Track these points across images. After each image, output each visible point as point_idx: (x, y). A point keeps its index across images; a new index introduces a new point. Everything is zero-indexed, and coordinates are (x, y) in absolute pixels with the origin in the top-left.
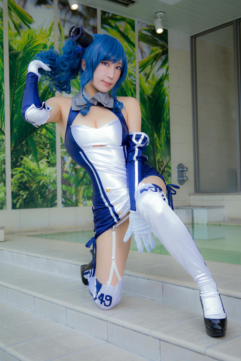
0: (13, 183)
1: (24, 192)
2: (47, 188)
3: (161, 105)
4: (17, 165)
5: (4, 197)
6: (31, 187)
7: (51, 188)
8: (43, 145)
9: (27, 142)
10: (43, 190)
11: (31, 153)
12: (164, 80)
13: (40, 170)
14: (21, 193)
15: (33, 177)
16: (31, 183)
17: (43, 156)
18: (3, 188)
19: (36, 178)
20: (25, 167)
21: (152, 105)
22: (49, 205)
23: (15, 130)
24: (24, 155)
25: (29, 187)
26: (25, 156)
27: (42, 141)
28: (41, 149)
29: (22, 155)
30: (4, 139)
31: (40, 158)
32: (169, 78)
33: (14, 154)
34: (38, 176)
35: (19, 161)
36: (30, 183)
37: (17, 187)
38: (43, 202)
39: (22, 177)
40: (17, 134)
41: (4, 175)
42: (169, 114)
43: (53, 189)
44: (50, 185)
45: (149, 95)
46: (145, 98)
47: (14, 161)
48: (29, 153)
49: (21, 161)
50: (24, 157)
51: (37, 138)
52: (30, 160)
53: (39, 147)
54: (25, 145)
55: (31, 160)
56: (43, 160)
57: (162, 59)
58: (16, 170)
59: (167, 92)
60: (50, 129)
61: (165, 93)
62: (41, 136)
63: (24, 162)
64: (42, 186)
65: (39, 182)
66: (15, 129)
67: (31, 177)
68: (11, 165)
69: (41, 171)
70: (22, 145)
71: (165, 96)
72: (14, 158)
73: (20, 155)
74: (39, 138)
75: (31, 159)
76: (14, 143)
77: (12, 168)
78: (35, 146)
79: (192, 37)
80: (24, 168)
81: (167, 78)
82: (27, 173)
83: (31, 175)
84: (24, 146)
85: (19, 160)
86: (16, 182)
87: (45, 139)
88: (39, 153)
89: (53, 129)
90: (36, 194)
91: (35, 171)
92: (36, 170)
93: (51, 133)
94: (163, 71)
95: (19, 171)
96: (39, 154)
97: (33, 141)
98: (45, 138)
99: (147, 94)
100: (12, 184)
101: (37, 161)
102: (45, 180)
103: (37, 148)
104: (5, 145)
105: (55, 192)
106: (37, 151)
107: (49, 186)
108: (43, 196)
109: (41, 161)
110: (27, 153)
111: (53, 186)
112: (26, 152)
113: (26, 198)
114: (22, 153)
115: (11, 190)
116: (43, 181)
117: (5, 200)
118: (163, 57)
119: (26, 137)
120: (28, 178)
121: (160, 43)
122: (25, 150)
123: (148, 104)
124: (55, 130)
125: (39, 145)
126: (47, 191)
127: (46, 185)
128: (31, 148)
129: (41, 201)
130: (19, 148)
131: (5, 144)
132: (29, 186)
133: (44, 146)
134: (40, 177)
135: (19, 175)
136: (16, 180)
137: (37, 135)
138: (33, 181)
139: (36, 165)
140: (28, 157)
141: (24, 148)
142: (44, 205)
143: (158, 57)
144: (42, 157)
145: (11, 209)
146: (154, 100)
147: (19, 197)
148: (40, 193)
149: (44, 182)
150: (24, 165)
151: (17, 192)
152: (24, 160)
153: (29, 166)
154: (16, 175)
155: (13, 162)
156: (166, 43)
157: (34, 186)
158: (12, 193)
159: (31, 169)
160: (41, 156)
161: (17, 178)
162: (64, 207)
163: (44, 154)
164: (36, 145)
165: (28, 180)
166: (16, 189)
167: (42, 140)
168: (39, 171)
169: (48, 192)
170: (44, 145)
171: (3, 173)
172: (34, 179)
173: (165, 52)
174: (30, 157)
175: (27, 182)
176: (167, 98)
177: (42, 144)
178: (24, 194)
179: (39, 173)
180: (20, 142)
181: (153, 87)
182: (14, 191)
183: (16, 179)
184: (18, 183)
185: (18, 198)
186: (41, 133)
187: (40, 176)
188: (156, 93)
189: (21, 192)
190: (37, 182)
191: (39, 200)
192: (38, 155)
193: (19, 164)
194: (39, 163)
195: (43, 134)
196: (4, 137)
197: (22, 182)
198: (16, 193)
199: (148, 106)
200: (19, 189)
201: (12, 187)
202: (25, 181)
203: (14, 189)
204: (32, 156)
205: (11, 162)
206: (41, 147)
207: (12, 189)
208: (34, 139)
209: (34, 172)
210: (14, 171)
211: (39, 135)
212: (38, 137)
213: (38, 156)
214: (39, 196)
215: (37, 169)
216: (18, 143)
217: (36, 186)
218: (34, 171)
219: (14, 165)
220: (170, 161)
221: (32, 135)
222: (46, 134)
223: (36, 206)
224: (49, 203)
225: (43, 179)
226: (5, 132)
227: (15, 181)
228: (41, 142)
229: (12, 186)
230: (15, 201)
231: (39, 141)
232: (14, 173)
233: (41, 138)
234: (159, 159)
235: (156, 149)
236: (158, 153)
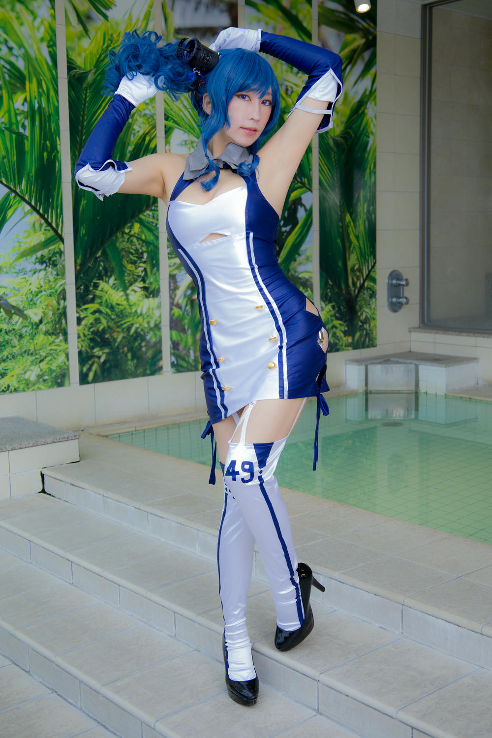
0: (82, 335)
1: (102, 350)
2: (143, 339)
3: (359, 155)
4: (86, 299)
5: (65, 363)
6: (115, 340)
7: (151, 337)
8: (134, 256)
9: (104, 253)
10: (136, 344)
11: (112, 272)
12: (367, 103)
13: (130, 306)
14: (95, 352)
15: (117, 320)
16: (114, 332)
17: (135, 277)
18: (63, 346)
19: (123, 322)
20: (102, 302)
21: (343, 157)
22: (148, 372)
23: (83, 231)
24: (100, 278)
25: (111, 340)
26: (103, 280)
27: (133, 247)
28: (131, 263)
29: (96, 279)
30: (62, 250)
31: (129, 282)
32: (378, 99)
33: (81, 277)
34: (127, 316)
35: (90, 291)
36: (112, 332)
37: (89, 341)
38: (136, 367)
39: (98, 322)
40: (86, 238)
41: (64, 321)
42: (375, 173)
43: (154, 340)
44: (148, 333)
45: (338, 136)
46: (328, 143)
47: (82, 291)
48: (109, 273)
49: (94, 291)
50: (101, 282)
51: (125, 243)
52: (112, 287)
53: (127, 261)
54: (101, 258)
55: (114, 287)
56: (135, 286)
57: (363, 59)
58: (86, 309)
59: (372, 128)
60: (148, 222)
61: (369, 131)
62: (131, 239)
63: (101, 292)
64: (135, 335)
65: (129, 328)
66: (82, 228)
67: (113, 320)
68: (77, 300)
69: (132, 307)
70: (97, 258)
71: (369, 137)
72: (81, 286)
73: (93, 279)
74: (127, 242)
75: (114, 284)
76: (80, 257)
77: (78, 306)
78: (121, 259)
79: (424, 7)
80: (101, 304)
81: (372, 98)
82: (107, 312)
83: (113, 317)
84: (100, 261)
85: (91, 288)
86: (86, 333)
87: (139, 244)
88: (128, 272)
89: (153, 223)
90: (123, 352)
91: (121, 307)
92: (122, 305)
93: (150, 230)
94: (366, 83)
95: (92, 310)
96: (128, 274)
97: (117, 248)
98: (138, 241)
99: (332, 136)
100: (79, 337)
101: (125, 289)
102: (140, 324)
103: (123, 263)
104: (64, 263)
105: (158, 345)
106: (124, 269)
107: (146, 334)
108: (137, 355)
109: (131, 288)
110: (106, 275)
111: (155, 335)
112: (103, 273)
113: (105, 362)
114: (97, 275)
115: (78, 348)
116: (137, 325)
117: (68, 369)
118: (367, 55)
119: (103, 243)
120: (107, 322)
121: (361, 26)
122: (101, 268)
123: (335, 156)
124: (157, 224)
125: (128, 257)
126: (143, 344)
127: (142, 333)
128: (113, 264)
129: (132, 365)
130: (90, 265)
131: (64, 260)
132: (110, 338)
133: (137, 257)
134: (130, 319)
135: (91, 319)
136: (86, 329)
137: (123, 237)
138: (118, 327)
139: (122, 296)
140: (107, 282)
141: (100, 265)
142: (139, 372)
143: (355, 56)
144: (133, 280)
145: (79, 384)
146: (345, 146)
147: (93, 360)
148: (131, 349)
149: (137, 328)
150: (101, 297)
151: (89, 350)
152: (100, 288)
153: (109, 299)
154: (86, 319)
155: (80, 293)
156: (372, 25)
157: (120, 337)
158: (80, 353)
159: (114, 304)
160: (131, 277)
161: (89, 325)
162: (175, 373)
163: (136, 272)
164: (123, 256)
165: (109, 327)
166: (88, 345)
167: (132, 245)
168: (128, 307)
169: (145, 346)
170: (136, 255)
171: (63, 317)
172: (119, 324)
173: (371, 44)
174: (112, 280)
175: (107, 330)
176: (371, 140)
177: (132, 254)
178: (102, 354)
179: (129, 311)
180: (92, 254)
181: (345, 119)
182: (83, 349)
183: (86, 325)
184: (90, 333)
185: (90, 362)
186: (130, 231)
187: (130, 316)
188: (351, 132)
189: (97, 351)
190: (125, 330)
191: (130, 363)
192: (127, 276)
193: (91, 296)
194: (128, 292)
195: (135, 233)
196: (62, 246)
197: (98, 330)
198: (87, 352)
199: (335, 160)
200: (92, 344)
201: (78, 342)
202: (104, 329)
203: (82, 346)
204: (115, 280)
205: (76, 293)
206: (131, 259)
207: (80, 347)
208: (118, 245)
209: (120, 310)
210: (82, 311)
211: (126, 237)
212: (126, 240)
213: (126, 278)
214: (129, 356)
215: (125, 303)
216: (88, 256)
217: (124, 337)
218: (118, 309)
219: (82, 299)
220: (375, 267)
221: (114, 238)
222: (140, 234)
223: (124, 375)
224: (148, 368)
225: (136, 323)
226: (63, 236)
227: (84, 329)
228: (131, 250)
229: (80, 340)
230: (85, 369)
231: (127, 249)
232: (82, 315)
233: (132, 242)
234: (354, 265)
235: (347, 245)
236: (353, 252)
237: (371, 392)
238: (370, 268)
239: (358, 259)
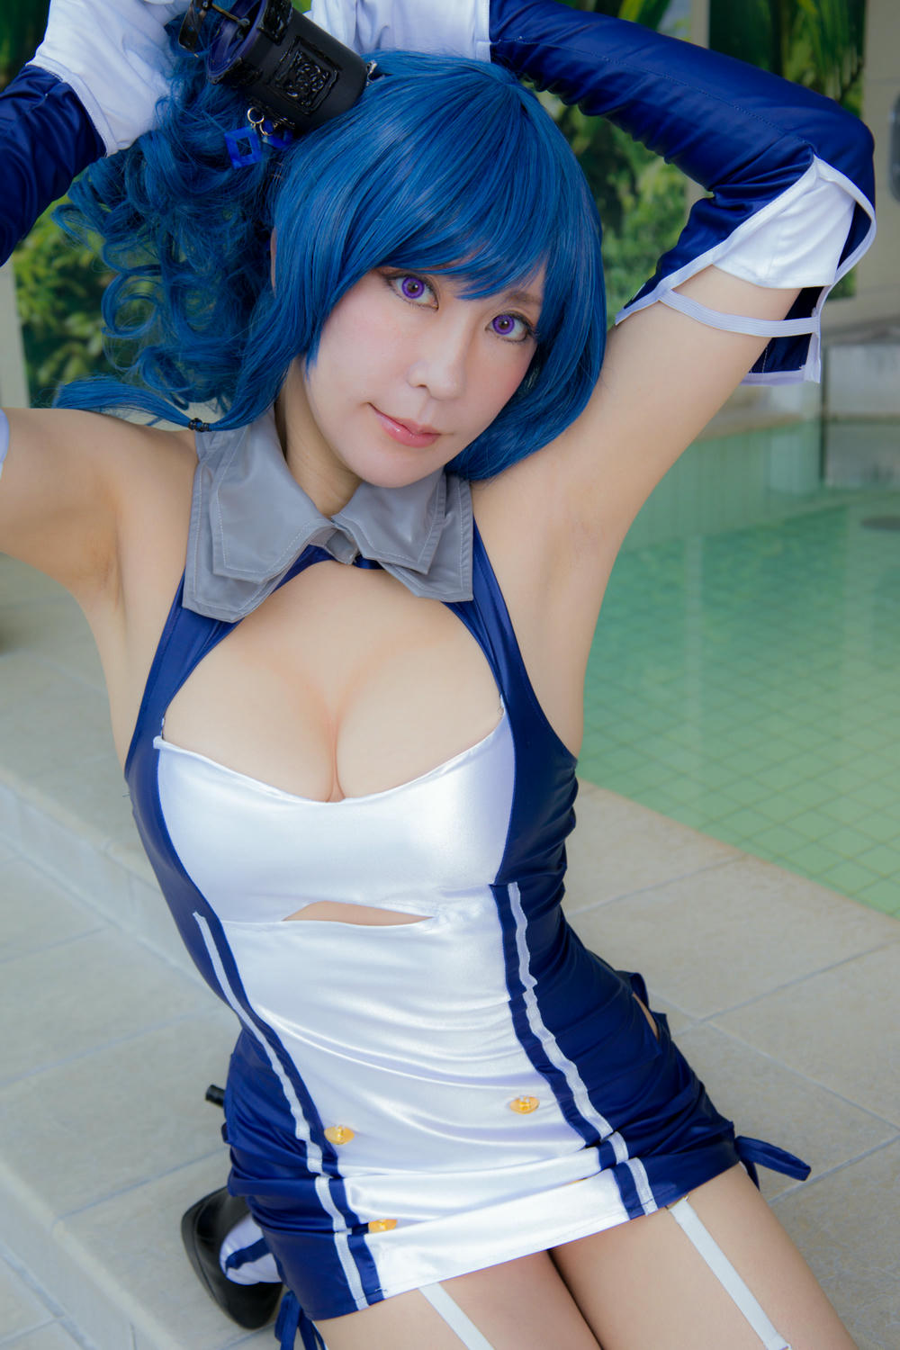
0: (27, 279)
1: (90, 319)
14: (74, 326)
37: (51, 296)
86: (41, 271)
113: (103, 354)
115: (20, 315)
136: (42, 261)
147: (67, 347)
151: (53, 321)
158: (27, 330)
161: (48, 248)
166: (47, 307)
178: (92, 333)
182: (37, 319)
183: (38, 251)
184: (52, 272)
185: (59, 355)
189: (77, 324)
197: (76, 266)
198: (47, 328)
201: (20, 298)
202: (93, 263)
203: (32, 311)
207: (25, 311)
220: (860, 78)
227: (34, 261)
229: (23, 292)
230: (44, 375)
234: (803, 74)
235: (786, 14)
236: (800, 37)
237: (836, 420)
238: (847, 79)
239: (813, 57)
